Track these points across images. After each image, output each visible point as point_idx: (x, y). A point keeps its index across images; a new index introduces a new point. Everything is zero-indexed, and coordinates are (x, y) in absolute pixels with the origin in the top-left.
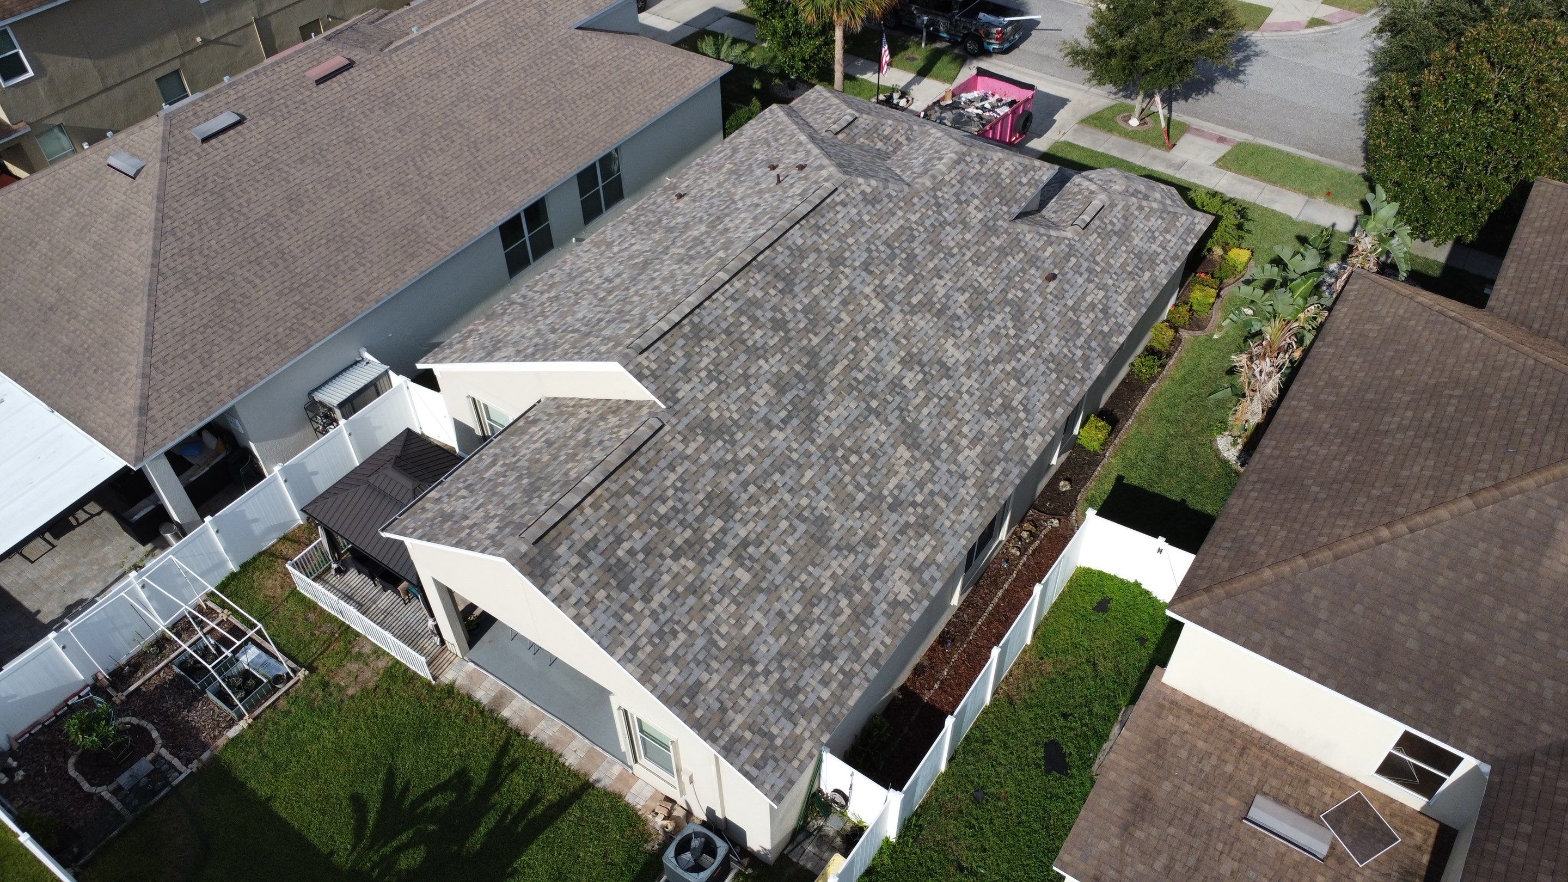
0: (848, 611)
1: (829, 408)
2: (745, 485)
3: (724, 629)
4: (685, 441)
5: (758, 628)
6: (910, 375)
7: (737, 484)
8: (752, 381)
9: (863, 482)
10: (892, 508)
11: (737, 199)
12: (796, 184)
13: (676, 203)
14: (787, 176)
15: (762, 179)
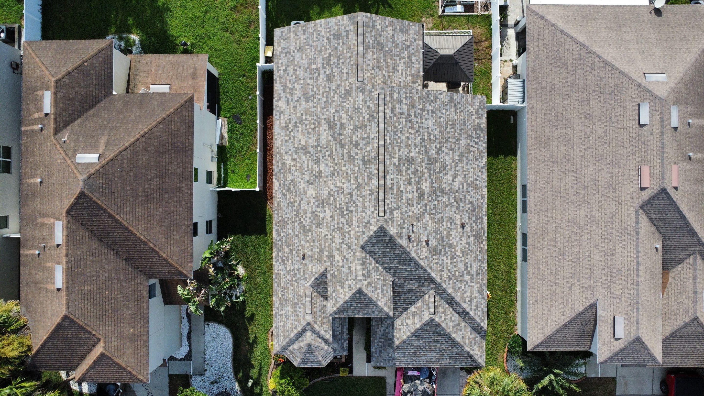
0: (288, 85)
1: (327, 134)
2: (330, 88)
3: (308, 50)
4: (350, 83)
5: (302, 59)
6: (317, 169)
7: (331, 86)
8: (350, 119)
9: (307, 122)
10: (296, 123)
11: (426, 214)
12: (402, 221)
13: (461, 219)
14: (413, 231)
15: (426, 232)
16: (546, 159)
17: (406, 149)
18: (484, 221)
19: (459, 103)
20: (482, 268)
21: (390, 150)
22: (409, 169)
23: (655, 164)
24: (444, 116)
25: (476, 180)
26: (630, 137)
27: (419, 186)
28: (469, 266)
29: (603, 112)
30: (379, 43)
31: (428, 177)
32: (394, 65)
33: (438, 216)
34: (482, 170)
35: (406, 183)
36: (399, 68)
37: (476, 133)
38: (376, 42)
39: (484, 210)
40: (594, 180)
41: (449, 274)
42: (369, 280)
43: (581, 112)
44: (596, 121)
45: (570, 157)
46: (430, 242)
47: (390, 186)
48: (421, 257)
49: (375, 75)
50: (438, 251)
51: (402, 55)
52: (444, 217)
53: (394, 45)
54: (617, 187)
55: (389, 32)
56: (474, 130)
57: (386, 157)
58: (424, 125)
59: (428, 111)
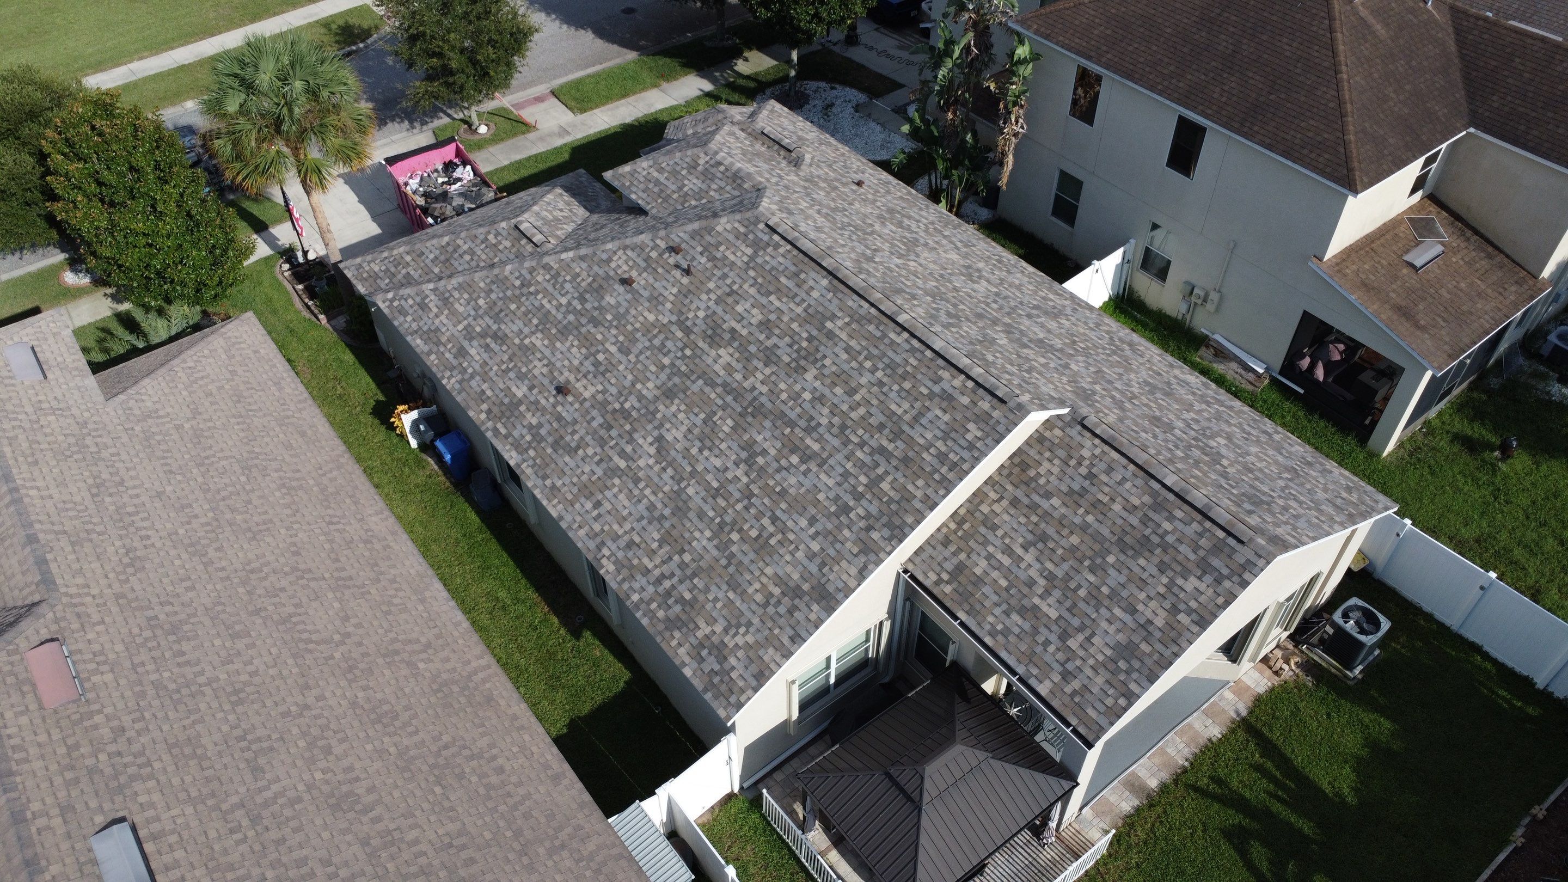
5: (1265, 455)
7: (1135, 407)
8: (1023, 355)
9: (1101, 351)
11: (674, 318)
12: (719, 255)
13: (577, 396)
14: (677, 266)
15: (646, 294)
16: (424, 656)
17: (834, 368)
18: (514, 454)
19: (790, 613)
20: (455, 373)
21: (871, 328)
22: (790, 346)
23: (24, 720)
24: (803, 536)
25: (598, 505)
26: (151, 776)
27: (736, 344)
28: (493, 345)
29: (295, 830)
30: (1145, 545)
31: (729, 380)
32: (1051, 545)
33: (643, 343)
34: (598, 540)
35: (773, 317)
36: (1029, 557)
37: (681, 600)
38: (1155, 539)
39: (529, 471)
40: (236, 636)
41: (532, 289)
42: (700, 168)
43: (379, 810)
44: (307, 797)
45: (350, 676)
46: (621, 289)
47: (803, 276)
48: (620, 253)
49: (1070, 471)
50: (588, 296)
51: (1057, 593)
52: (623, 359)
53: (1105, 590)
54: (148, 634)
55: (1153, 604)
56: (691, 604)
57: (866, 305)
58: (840, 457)
59: (858, 497)
